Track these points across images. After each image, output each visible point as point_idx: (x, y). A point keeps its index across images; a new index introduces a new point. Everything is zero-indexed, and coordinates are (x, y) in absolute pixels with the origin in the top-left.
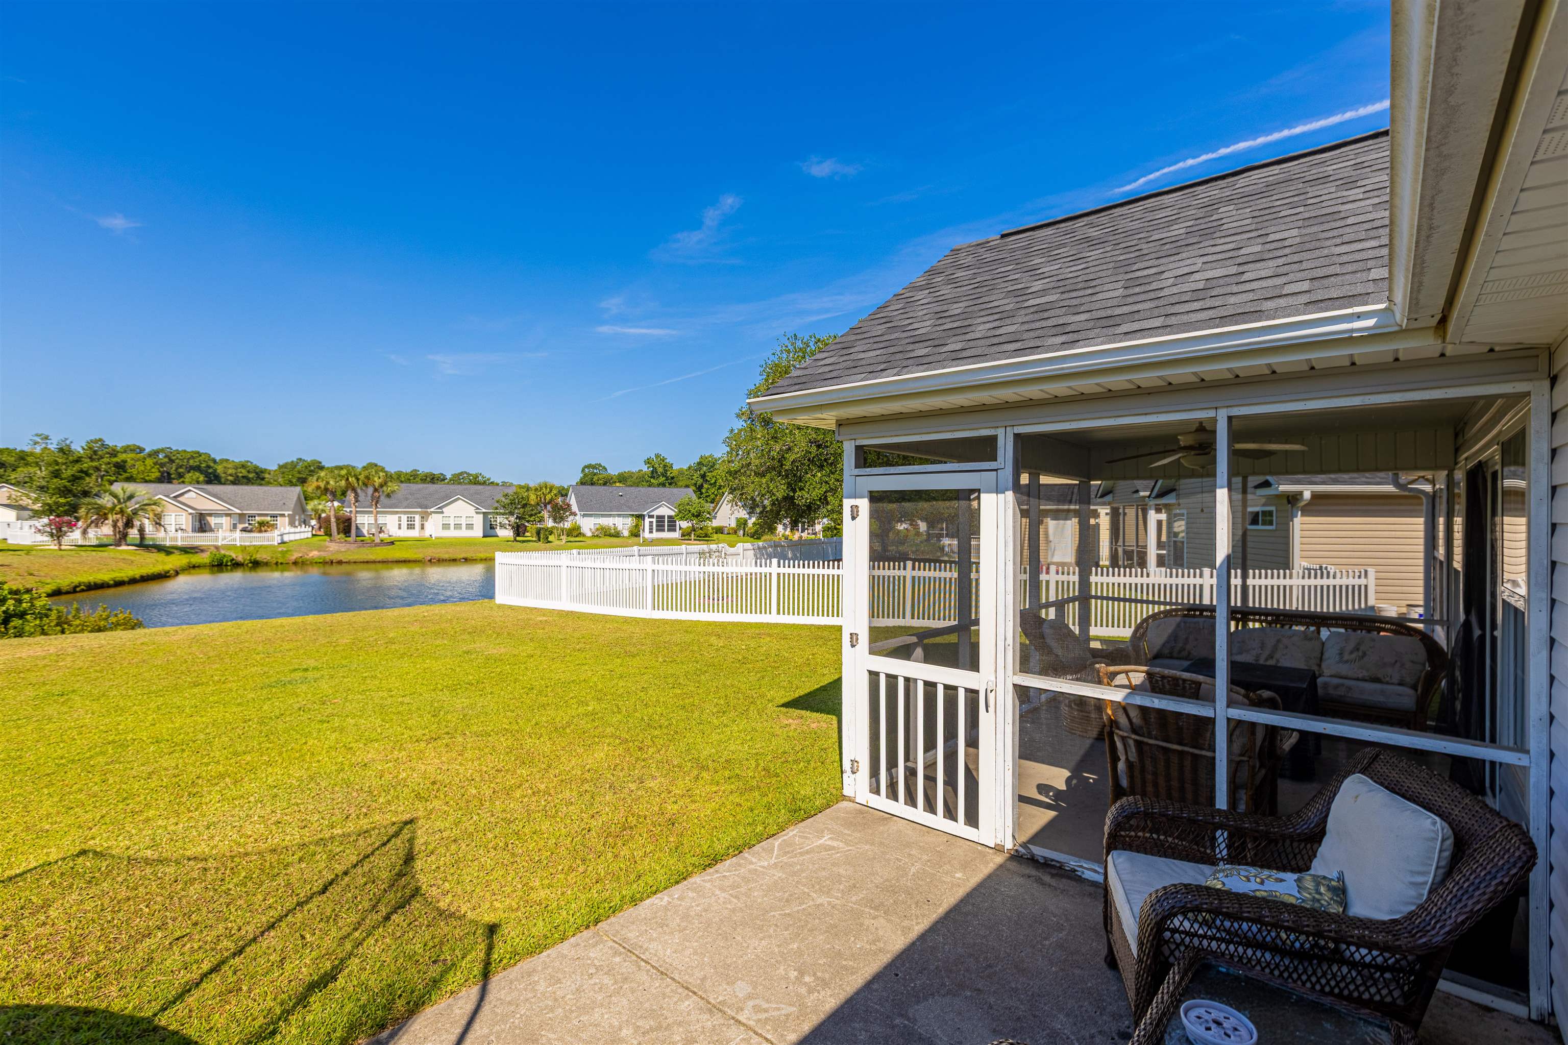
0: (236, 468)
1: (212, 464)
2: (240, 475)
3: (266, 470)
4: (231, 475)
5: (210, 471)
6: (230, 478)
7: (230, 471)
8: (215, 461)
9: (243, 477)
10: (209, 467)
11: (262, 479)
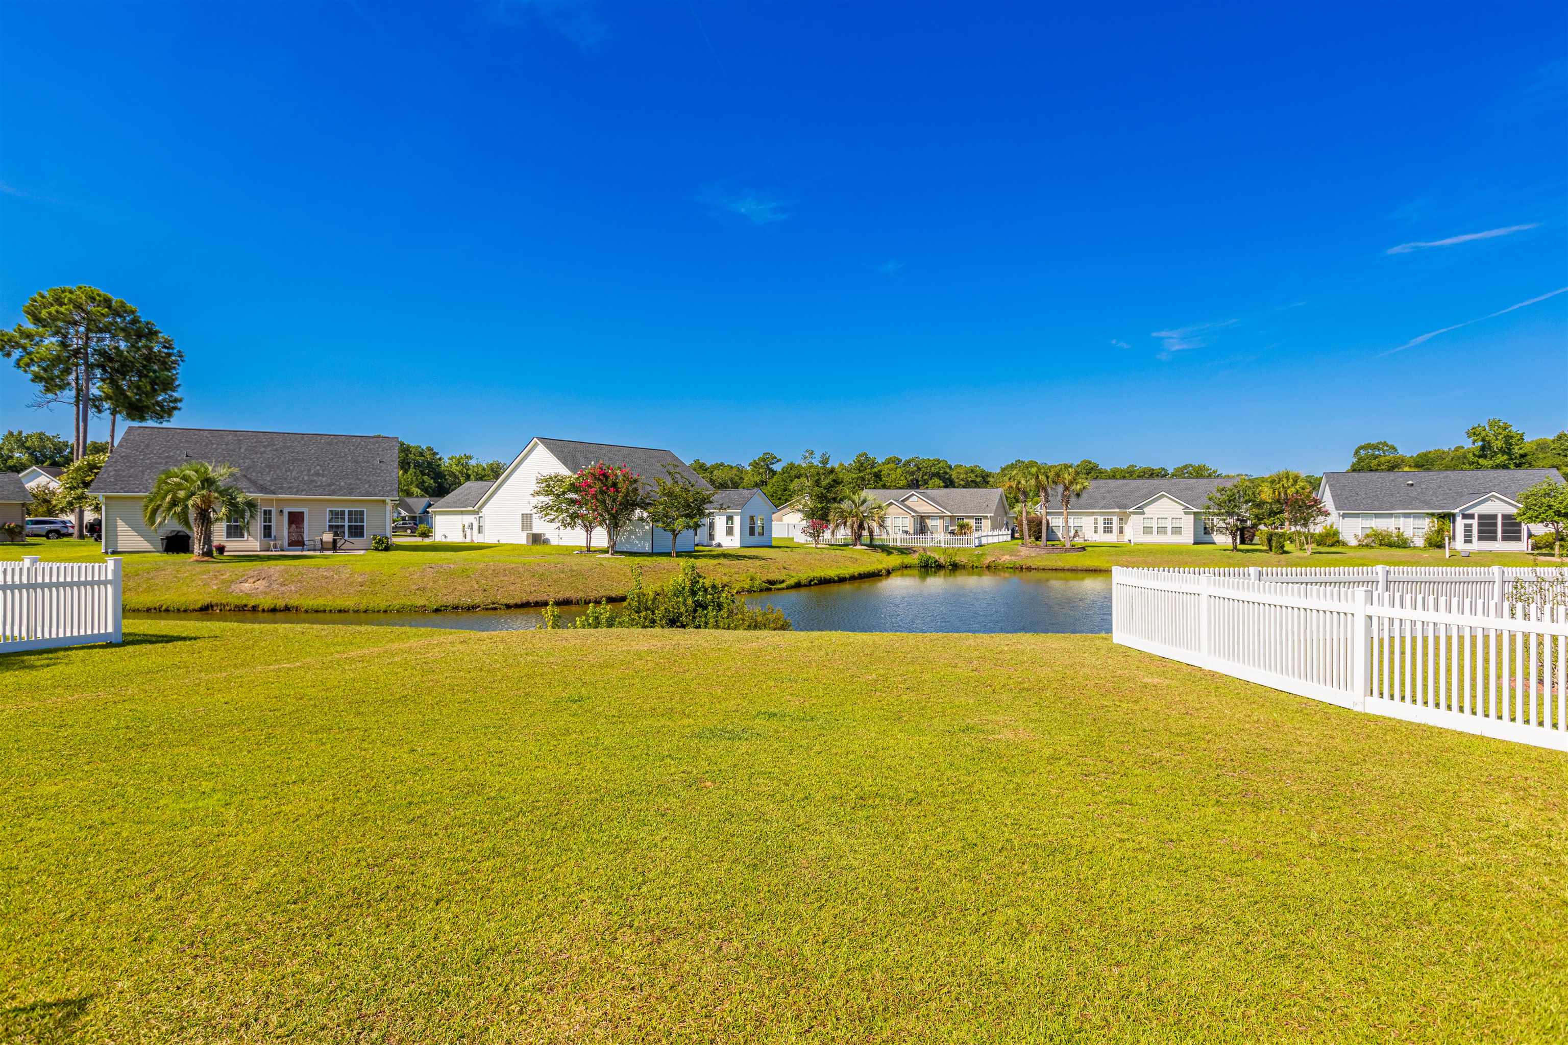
0: (966, 473)
1: (948, 471)
4: (962, 480)
5: (947, 476)
6: (962, 483)
7: (962, 476)
8: (950, 467)
9: (972, 481)
10: (946, 473)
11: (987, 483)
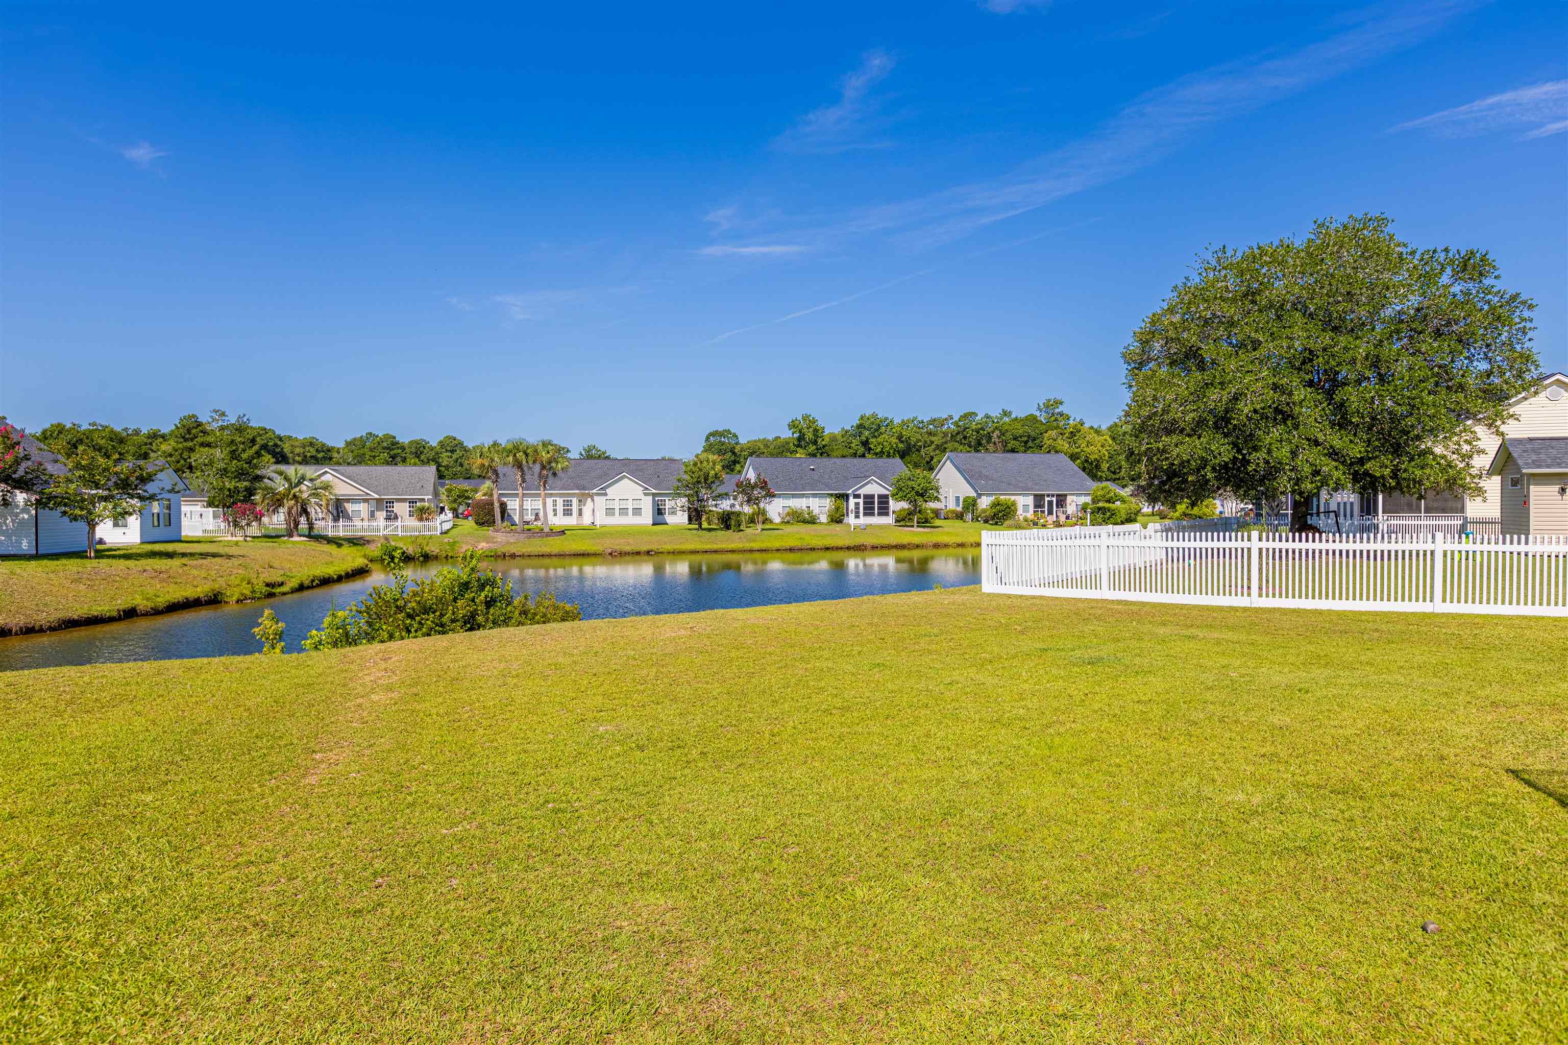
0: (304, 446)
1: (279, 443)
2: (309, 454)
3: (333, 448)
4: (298, 455)
5: (278, 450)
6: (297, 458)
7: (297, 450)
8: (280, 439)
9: (311, 457)
10: (276, 445)
11: (331, 459)
